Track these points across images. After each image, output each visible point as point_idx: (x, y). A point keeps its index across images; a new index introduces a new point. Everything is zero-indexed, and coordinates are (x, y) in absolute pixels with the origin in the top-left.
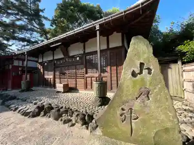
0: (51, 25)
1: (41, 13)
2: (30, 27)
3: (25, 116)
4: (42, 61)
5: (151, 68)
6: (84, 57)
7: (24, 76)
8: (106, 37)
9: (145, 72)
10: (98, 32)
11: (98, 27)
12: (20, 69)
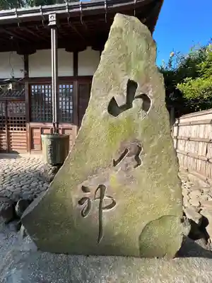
5: (150, 95)
6: (26, 87)
8: (72, 53)
9: (137, 103)
10: (53, 33)
11: (52, 21)
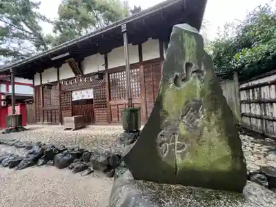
0: (55, 32)
1: (34, 10)
2: (15, 31)
3: (10, 168)
4: (39, 84)
6: (107, 76)
7: (10, 108)
8: (137, 46)
9: (193, 76)
10: (125, 35)
11: (124, 28)
12: (3, 97)
